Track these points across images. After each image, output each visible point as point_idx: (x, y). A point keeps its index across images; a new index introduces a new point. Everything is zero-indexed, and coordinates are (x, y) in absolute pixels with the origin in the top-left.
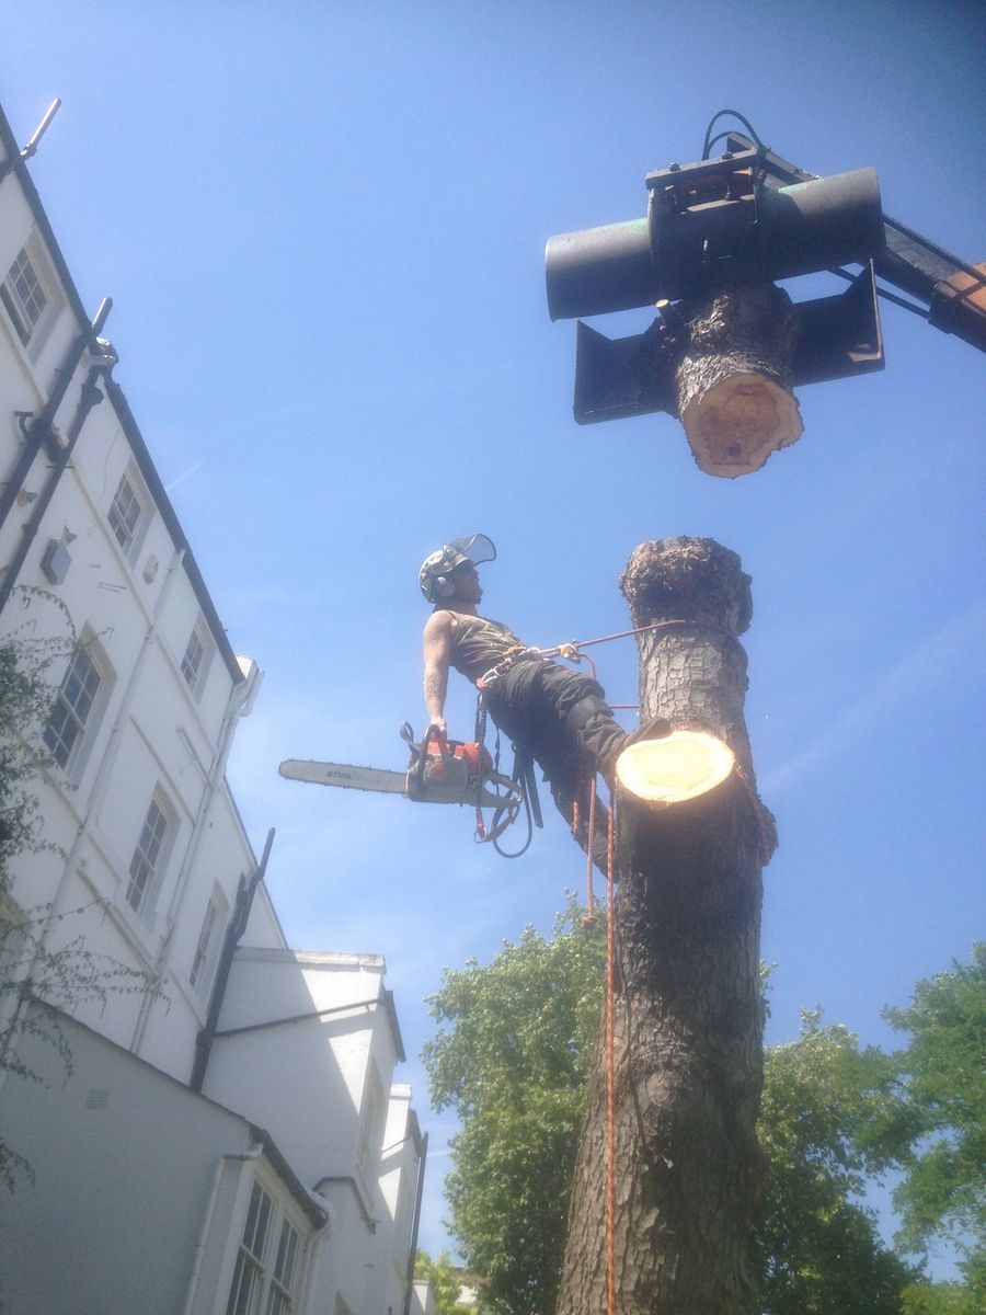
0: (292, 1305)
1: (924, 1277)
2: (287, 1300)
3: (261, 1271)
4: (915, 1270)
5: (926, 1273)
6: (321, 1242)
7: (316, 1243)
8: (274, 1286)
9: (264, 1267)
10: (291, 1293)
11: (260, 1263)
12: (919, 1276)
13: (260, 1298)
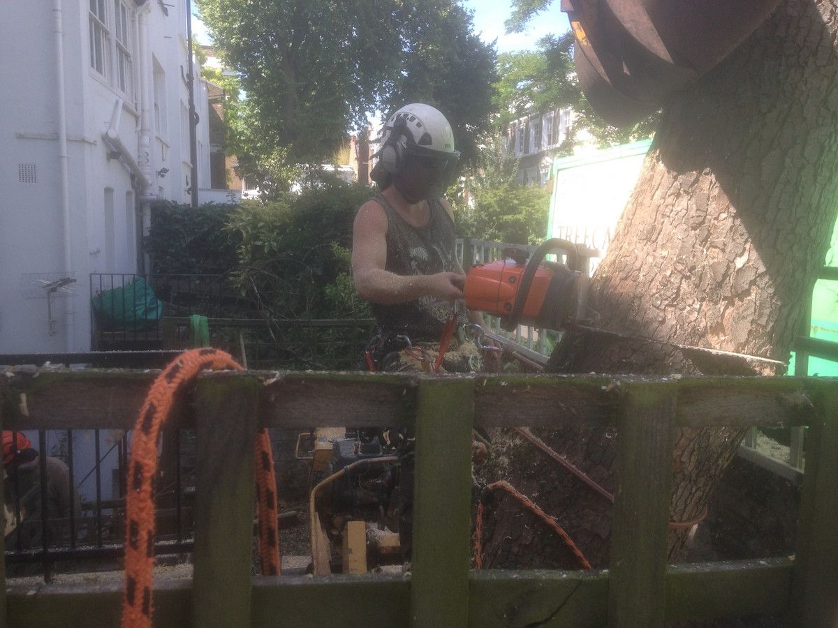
0: (132, 59)
1: (493, 51)
2: (128, 55)
3: (106, 33)
4: (489, 46)
5: (495, 48)
6: (144, 14)
7: (140, 16)
8: (118, 45)
9: (108, 29)
10: (130, 50)
11: (105, 27)
12: (492, 50)
13: (111, 53)
